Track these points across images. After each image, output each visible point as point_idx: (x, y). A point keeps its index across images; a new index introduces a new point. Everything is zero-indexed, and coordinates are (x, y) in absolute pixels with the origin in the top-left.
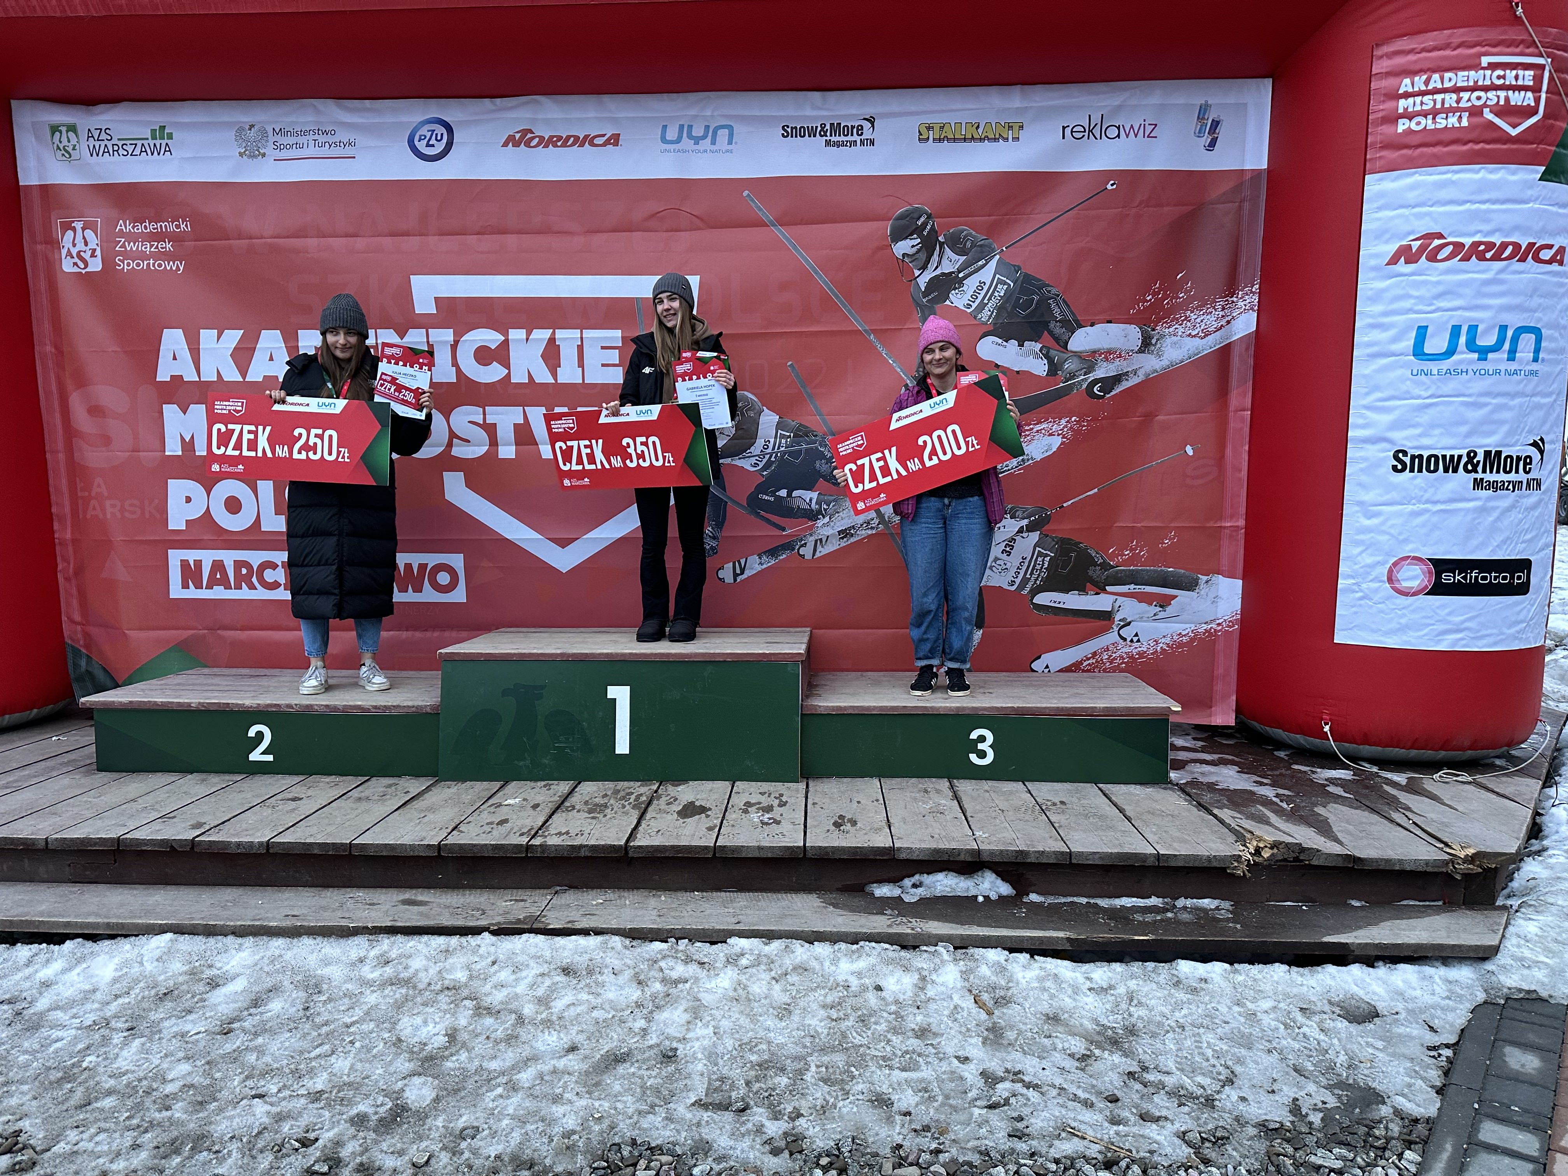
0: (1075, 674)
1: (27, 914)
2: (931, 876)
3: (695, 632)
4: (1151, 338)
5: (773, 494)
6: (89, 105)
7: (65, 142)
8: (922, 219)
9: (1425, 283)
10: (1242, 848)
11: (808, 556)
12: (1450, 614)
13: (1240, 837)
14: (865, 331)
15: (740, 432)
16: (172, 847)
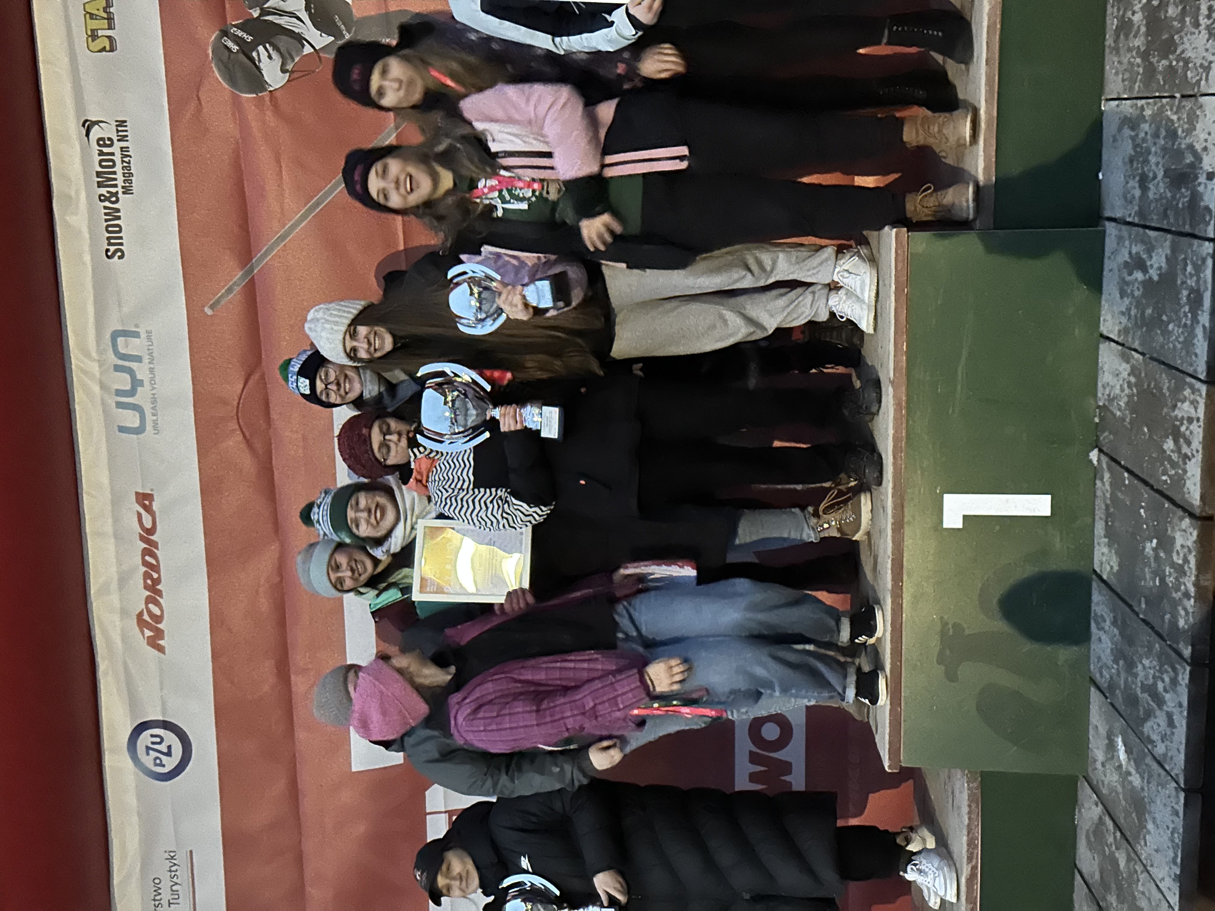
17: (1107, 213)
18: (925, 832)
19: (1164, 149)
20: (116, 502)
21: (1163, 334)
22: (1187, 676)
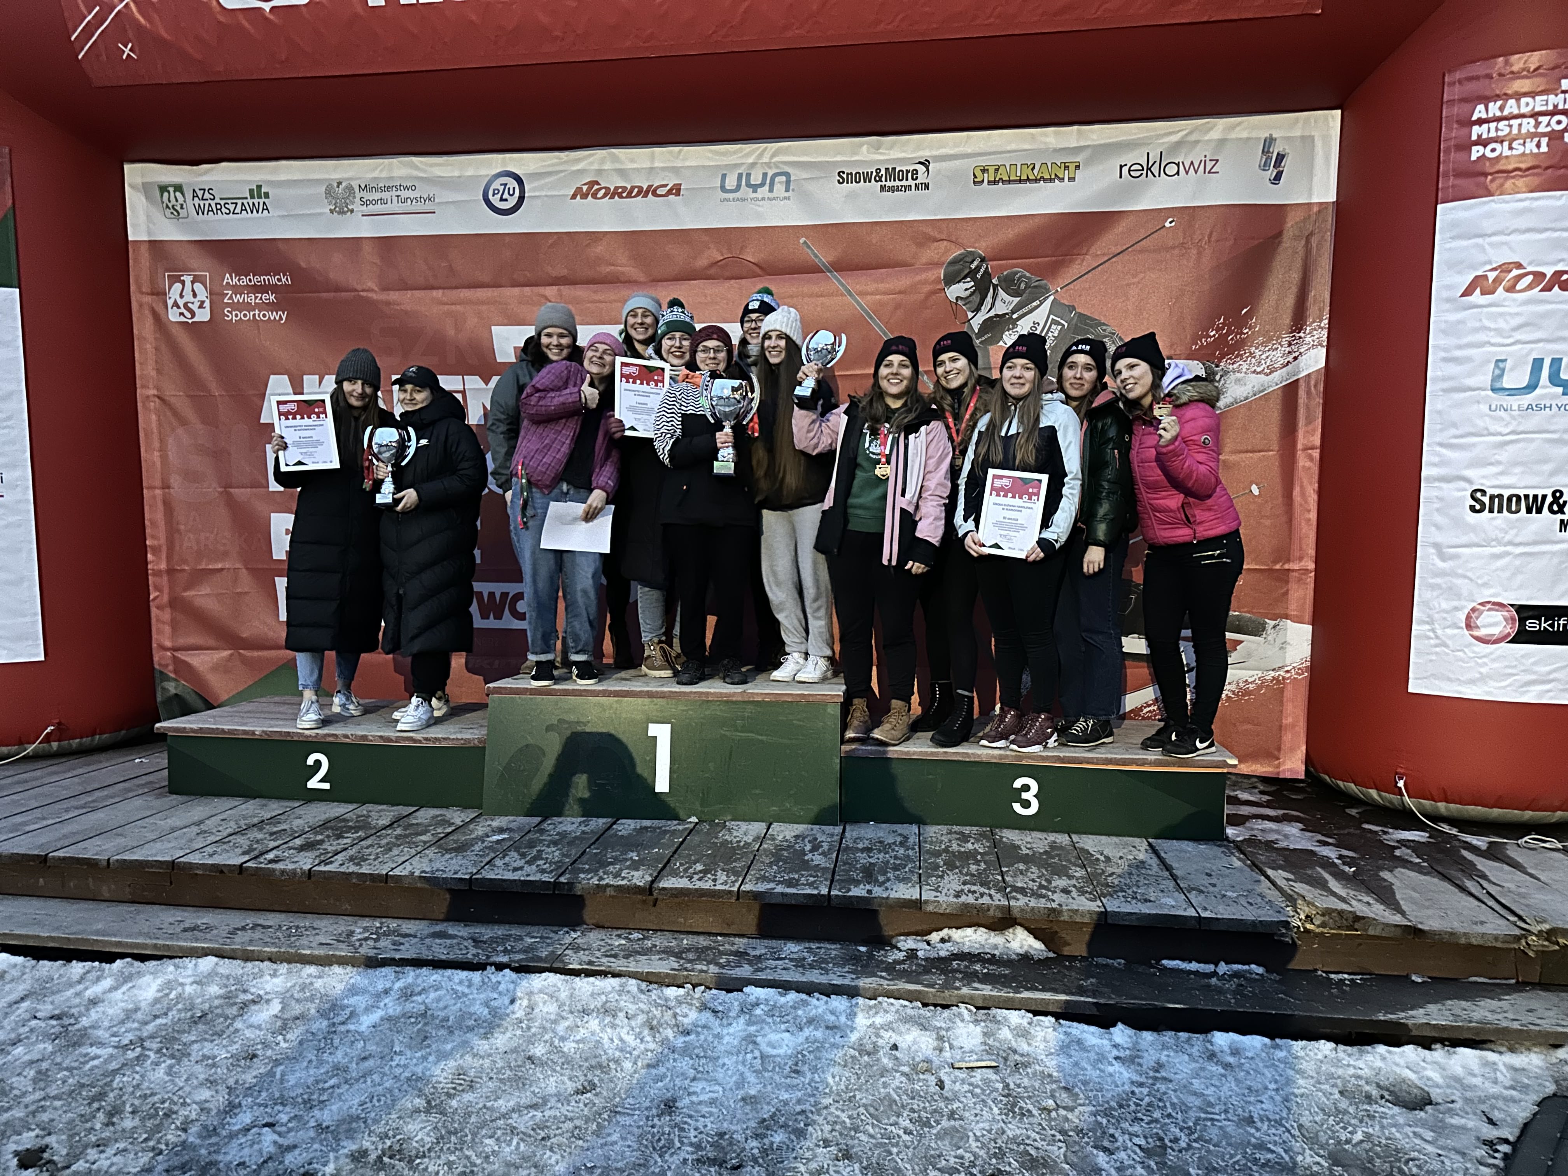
2: (959, 931)
4: (1215, 374)
6: (194, 165)
7: (173, 201)
8: (976, 263)
9: (1502, 315)
10: (1292, 913)
12: (1536, 663)
13: (1291, 902)
16: (222, 871)
17: (848, 828)
18: (444, 710)
19: (888, 862)
20: (675, 170)
21: (771, 863)
22: (547, 879)
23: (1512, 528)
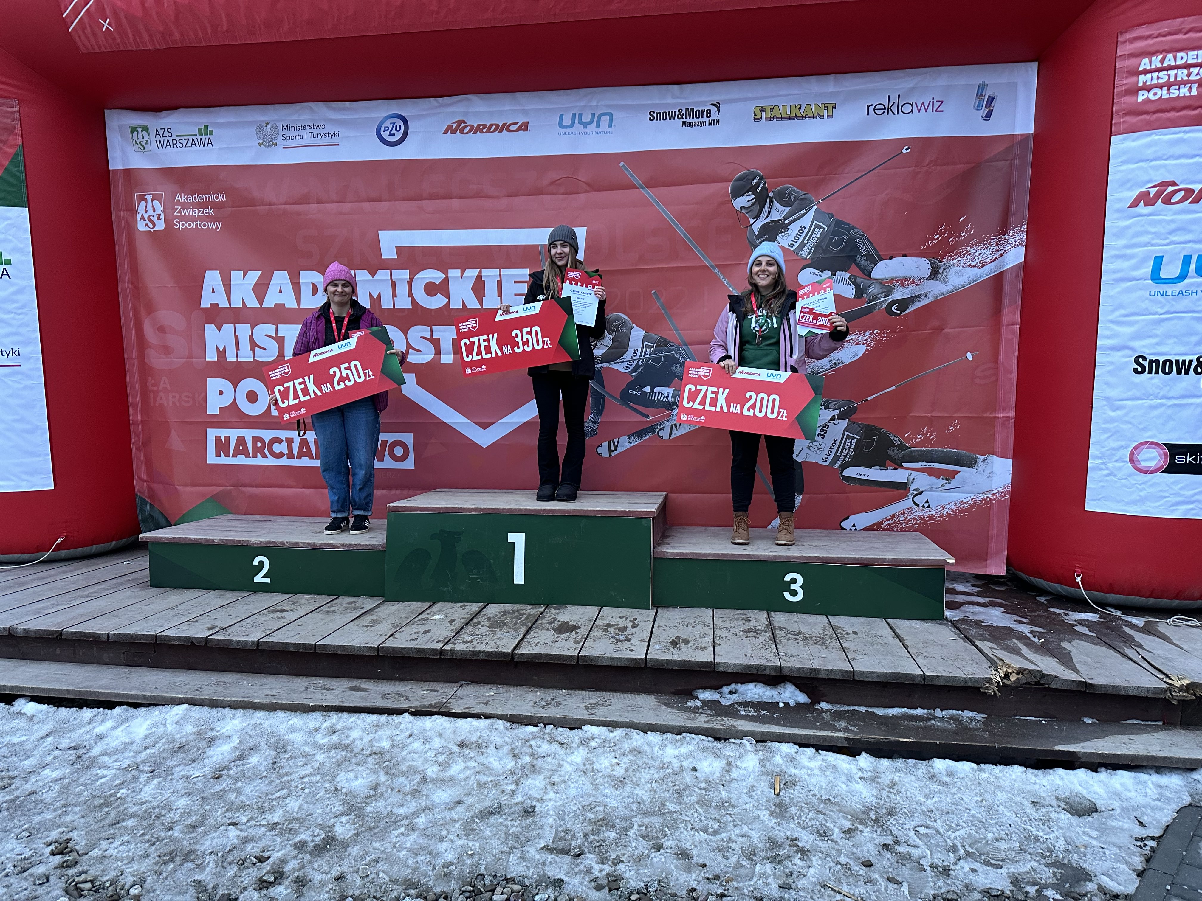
0: (876, 532)
1: (91, 687)
2: (743, 686)
3: (576, 494)
4: (938, 268)
5: (640, 389)
6: (156, 112)
7: (141, 139)
8: (756, 181)
9: (1160, 222)
10: (994, 672)
11: (666, 438)
12: (1182, 488)
13: (994, 665)
14: (711, 266)
15: (616, 344)
16: (192, 642)
17: (660, 611)
23: (1165, 386)
